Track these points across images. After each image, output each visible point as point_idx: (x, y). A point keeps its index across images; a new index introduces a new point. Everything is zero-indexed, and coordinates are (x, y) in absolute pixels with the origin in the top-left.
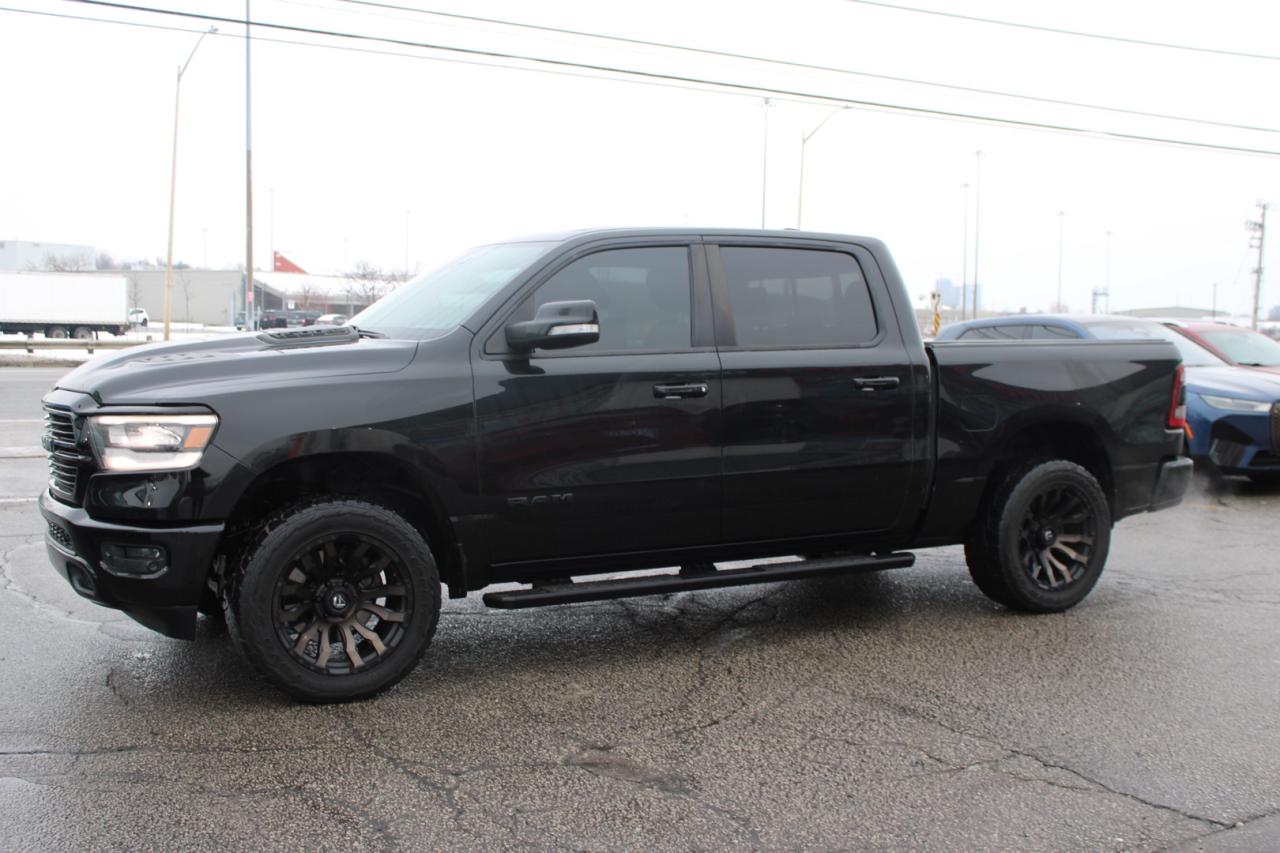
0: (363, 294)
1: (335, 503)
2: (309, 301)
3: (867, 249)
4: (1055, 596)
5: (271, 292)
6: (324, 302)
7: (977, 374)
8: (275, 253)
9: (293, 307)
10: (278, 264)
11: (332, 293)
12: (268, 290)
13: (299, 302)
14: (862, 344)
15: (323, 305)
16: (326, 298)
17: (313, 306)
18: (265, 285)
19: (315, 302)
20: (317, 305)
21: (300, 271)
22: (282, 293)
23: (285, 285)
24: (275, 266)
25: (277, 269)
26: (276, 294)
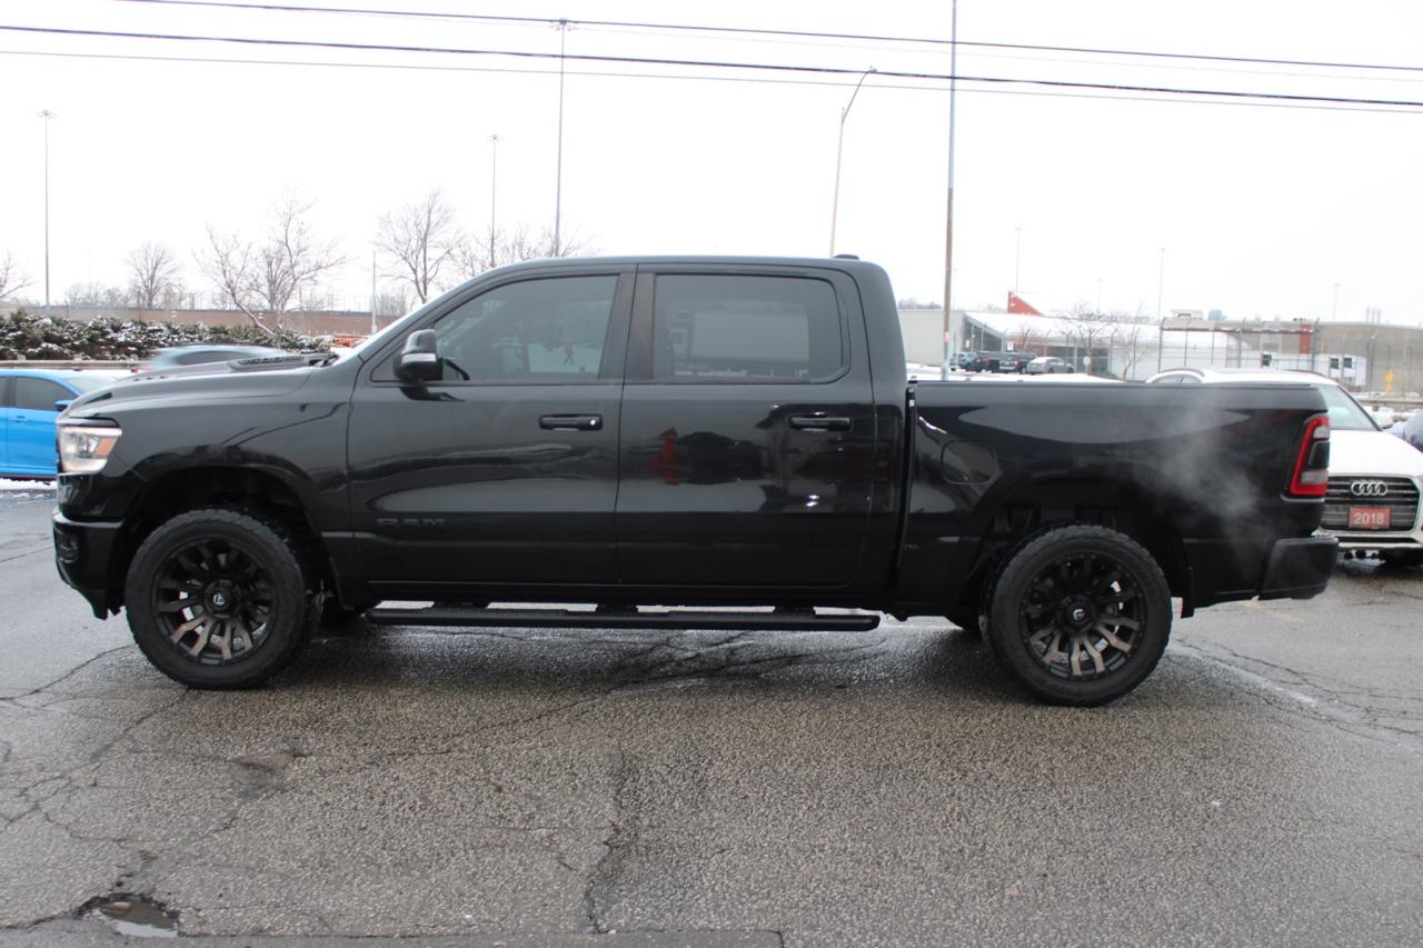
0: (1079, 336)
1: (208, 511)
2: (1027, 343)
3: (848, 274)
4: (1074, 687)
5: (992, 333)
6: (1043, 344)
7: (964, 418)
8: (1010, 294)
9: (1012, 348)
10: (1012, 305)
11: (1053, 335)
12: (988, 331)
13: (1017, 343)
14: (812, 380)
15: (1041, 347)
16: (1046, 340)
17: (1031, 348)
18: (985, 326)
19: (1032, 343)
20: (1036, 347)
21: (1034, 312)
22: (1001, 334)
23: (1006, 325)
24: (1009, 306)
25: (1011, 310)
26: (995, 334)
